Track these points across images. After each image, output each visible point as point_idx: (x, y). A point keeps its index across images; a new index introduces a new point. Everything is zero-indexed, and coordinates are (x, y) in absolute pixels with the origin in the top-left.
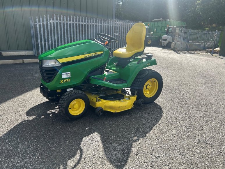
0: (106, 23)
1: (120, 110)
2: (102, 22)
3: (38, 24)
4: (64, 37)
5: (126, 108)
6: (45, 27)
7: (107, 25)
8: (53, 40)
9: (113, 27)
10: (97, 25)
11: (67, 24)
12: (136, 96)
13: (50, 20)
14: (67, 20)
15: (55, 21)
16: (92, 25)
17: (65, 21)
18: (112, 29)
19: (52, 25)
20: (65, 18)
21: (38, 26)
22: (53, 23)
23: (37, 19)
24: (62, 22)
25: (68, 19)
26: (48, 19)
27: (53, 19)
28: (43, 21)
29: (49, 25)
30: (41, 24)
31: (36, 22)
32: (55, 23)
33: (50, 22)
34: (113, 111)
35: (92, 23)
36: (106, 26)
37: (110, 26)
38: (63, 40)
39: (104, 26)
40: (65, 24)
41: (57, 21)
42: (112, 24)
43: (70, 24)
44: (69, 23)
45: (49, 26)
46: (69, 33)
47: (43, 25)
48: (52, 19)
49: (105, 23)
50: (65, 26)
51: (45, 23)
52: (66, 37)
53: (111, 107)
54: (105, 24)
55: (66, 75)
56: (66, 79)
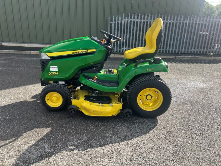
0: (187, 20)
1: (94, 114)
2: (182, 19)
3: (113, 23)
4: (136, 36)
5: (102, 114)
6: (120, 25)
7: (188, 23)
8: (125, 38)
9: (196, 24)
10: (175, 22)
11: (141, 22)
12: (122, 104)
13: (125, 19)
14: (141, 19)
15: (129, 20)
16: (168, 23)
17: (139, 19)
18: (194, 27)
19: (126, 24)
20: (139, 16)
21: (113, 25)
22: (127, 21)
23: (113, 19)
24: (136, 20)
25: (143, 17)
26: (123, 18)
27: (128, 18)
28: (118, 20)
29: (123, 23)
30: (116, 23)
31: (112, 22)
32: (129, 21)
33: (124, 21)
34: (86, 114)
35: (169, 20)
36: (186, 23)
37: (193, 24)
38: (134, 38)
39: (183, 23)
40: (139, 22)
41: (131, 20)
42: (195, 21)
43: (144, 22)
44: (143, 20)
45: (123, 25)
46: (141, 31)
47: (118, 23)
48: (126, 18)
49: (185, 19)
50: (139, 24)
51: (120, 22)
52: (138, 36)
53: (85, 109)
54: (185, 22)
55: (54, 68)
56: (54, 72)
